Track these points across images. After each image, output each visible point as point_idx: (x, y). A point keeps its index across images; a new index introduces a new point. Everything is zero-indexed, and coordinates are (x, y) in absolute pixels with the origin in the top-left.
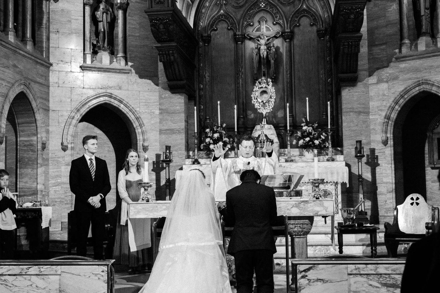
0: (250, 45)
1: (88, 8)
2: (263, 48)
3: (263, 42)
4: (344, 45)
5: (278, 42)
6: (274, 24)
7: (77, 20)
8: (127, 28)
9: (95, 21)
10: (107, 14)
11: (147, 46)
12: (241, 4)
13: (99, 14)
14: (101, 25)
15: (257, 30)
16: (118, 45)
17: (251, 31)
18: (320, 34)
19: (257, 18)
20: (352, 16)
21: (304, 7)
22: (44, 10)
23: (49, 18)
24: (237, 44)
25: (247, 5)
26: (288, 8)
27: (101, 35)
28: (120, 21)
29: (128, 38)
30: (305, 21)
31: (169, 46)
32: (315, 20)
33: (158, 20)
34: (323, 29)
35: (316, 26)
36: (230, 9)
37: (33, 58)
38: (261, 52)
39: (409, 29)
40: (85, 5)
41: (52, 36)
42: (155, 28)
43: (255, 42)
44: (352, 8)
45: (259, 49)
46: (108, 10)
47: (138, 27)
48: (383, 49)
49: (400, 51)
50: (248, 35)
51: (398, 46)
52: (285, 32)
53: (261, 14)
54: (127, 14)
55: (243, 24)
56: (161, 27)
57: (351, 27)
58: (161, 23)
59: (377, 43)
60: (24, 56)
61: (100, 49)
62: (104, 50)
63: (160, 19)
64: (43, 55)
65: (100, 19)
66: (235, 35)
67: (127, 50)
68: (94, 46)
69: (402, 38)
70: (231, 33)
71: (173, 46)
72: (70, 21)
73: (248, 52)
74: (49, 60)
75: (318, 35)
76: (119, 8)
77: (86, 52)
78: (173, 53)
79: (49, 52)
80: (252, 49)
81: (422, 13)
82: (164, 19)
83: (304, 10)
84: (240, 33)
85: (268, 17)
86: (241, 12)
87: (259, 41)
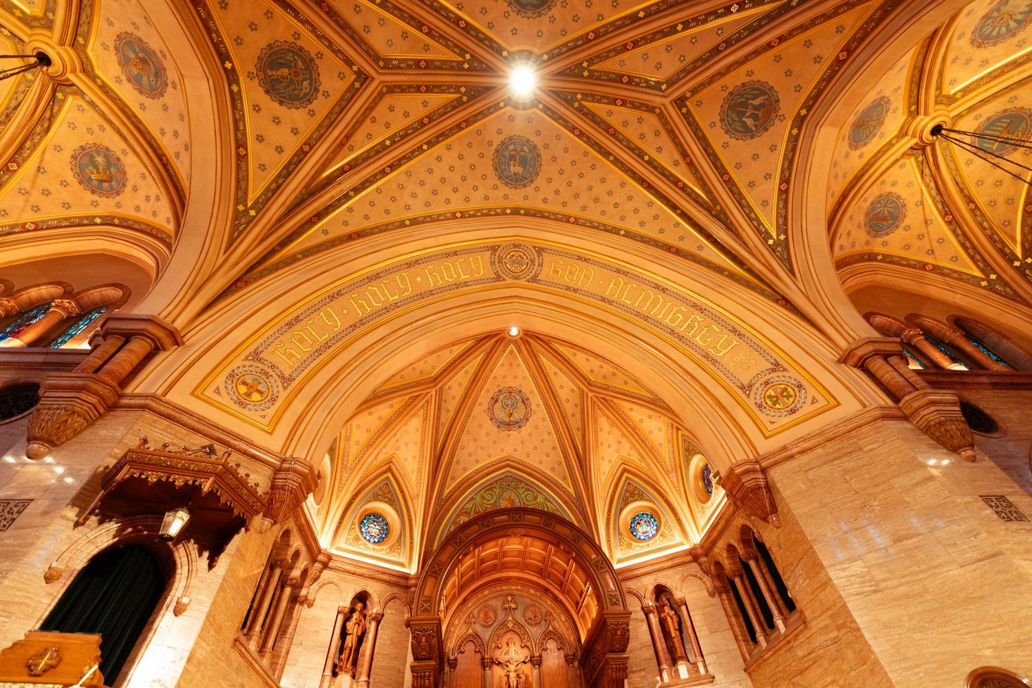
0: (498, 672)
1: (341, 617)
2: (512, 675)
3: (512, 667)
4: (612, 668)
5: (527, 668)
6: (522, 647)
7: (326, 630)
8: (377, 644)
9: (344, 634)
10: (359, 625)
11: (394, 667)
12: (490, 623)
13: (350, 625)
14: (349, 638)
15: (506, 654)
16: (362, 665)
17: (500, 655)
18: (569, 660)
19: (504, 640)
20: (619, 633)
21: (550, 628)
22: (294, 615)
23: (296, 626)
24: (484, 670)
25: (495, 624)
26: (535, 629)
27: (347, 651)
28: (371, 635)
29: (375, 656)
30: (551, 645)
31: (426, 666)
32: (562, 643)
33: (421, 631)
34: (572, 653)
35: (563, 650)
36: (479, 628)
37: (265, 676)
38: (511, 681)
39: (664, 653)
40: (339, 612)
41: (293, 649)
42: (417, 641)
43: (503, 669)
44: (618, 624)
45: (508, 676)
46: (361, 621)
47: (388, 643)
48: (644, 677)
49: (662, 679)
50: (496, 659)
51: (658, 672)
52: (534, 657)
53: (509, 635)
54: (380, 627)
55: (491, 645)
56: (424, 639)
57: (618, 646)
58: (424, 635)
59: (634, 669)
60: (257, 672)
61: (341, 670)
62: (346, 672)
63: (424, 629)
64: (274, 674)
65: (350, 632)
66: (483, 658)
67: (372, 673)
68: (335, 666)
69: (659, 664)
70: (479, 656)
71: (431, 665)
72: (318, 632)
73: (496, 680)
74: (279, 682)
75: (566, 660)
76: (374, 619)
77: (325, 674)
78: (429, 676)
79: (282, 671)
80: (500, 677)
81: (673, 635)
82: (427, 631)
83: (550, 631)
84: (488, 657)
85: (516, 638)
86: (490, 632)
87: (507, 666)
